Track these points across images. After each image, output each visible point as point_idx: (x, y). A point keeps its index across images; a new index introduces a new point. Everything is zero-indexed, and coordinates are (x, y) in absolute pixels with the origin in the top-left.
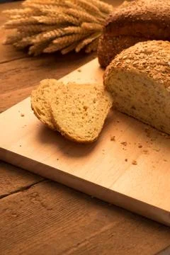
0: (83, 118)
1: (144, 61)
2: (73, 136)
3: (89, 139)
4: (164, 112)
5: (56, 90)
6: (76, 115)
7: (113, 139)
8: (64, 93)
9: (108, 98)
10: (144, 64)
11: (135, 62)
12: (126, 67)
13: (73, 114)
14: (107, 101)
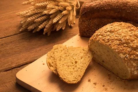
0: (73, 69)
1: (109, 38)
2: (66, 81)
3: (75, 82)
4: (118, 66)
5: (61, 51)
6: (70, 67)
7: (89, 81)
8: (65, 54)
9: (90, 56)
10: (108, 39)
11: (104, 38)
12: (99, 40)
13: (68, 66)
14: (89, 57)
